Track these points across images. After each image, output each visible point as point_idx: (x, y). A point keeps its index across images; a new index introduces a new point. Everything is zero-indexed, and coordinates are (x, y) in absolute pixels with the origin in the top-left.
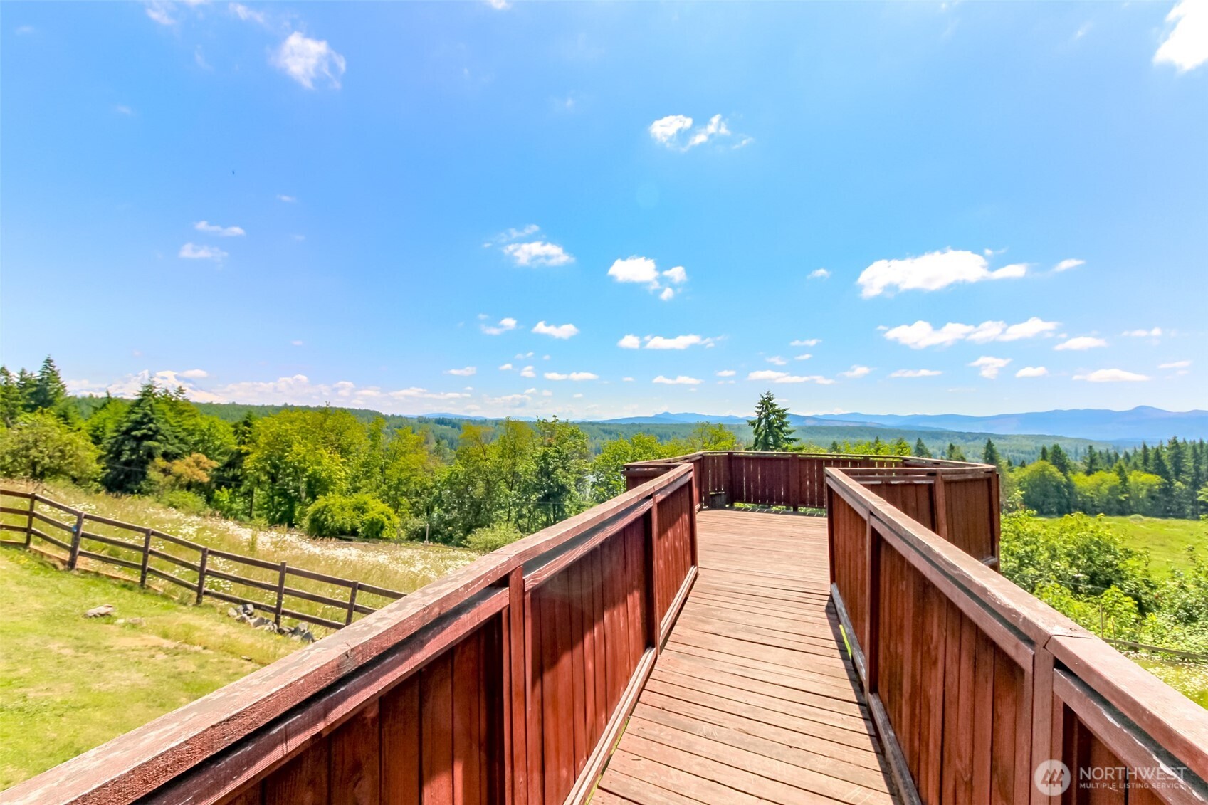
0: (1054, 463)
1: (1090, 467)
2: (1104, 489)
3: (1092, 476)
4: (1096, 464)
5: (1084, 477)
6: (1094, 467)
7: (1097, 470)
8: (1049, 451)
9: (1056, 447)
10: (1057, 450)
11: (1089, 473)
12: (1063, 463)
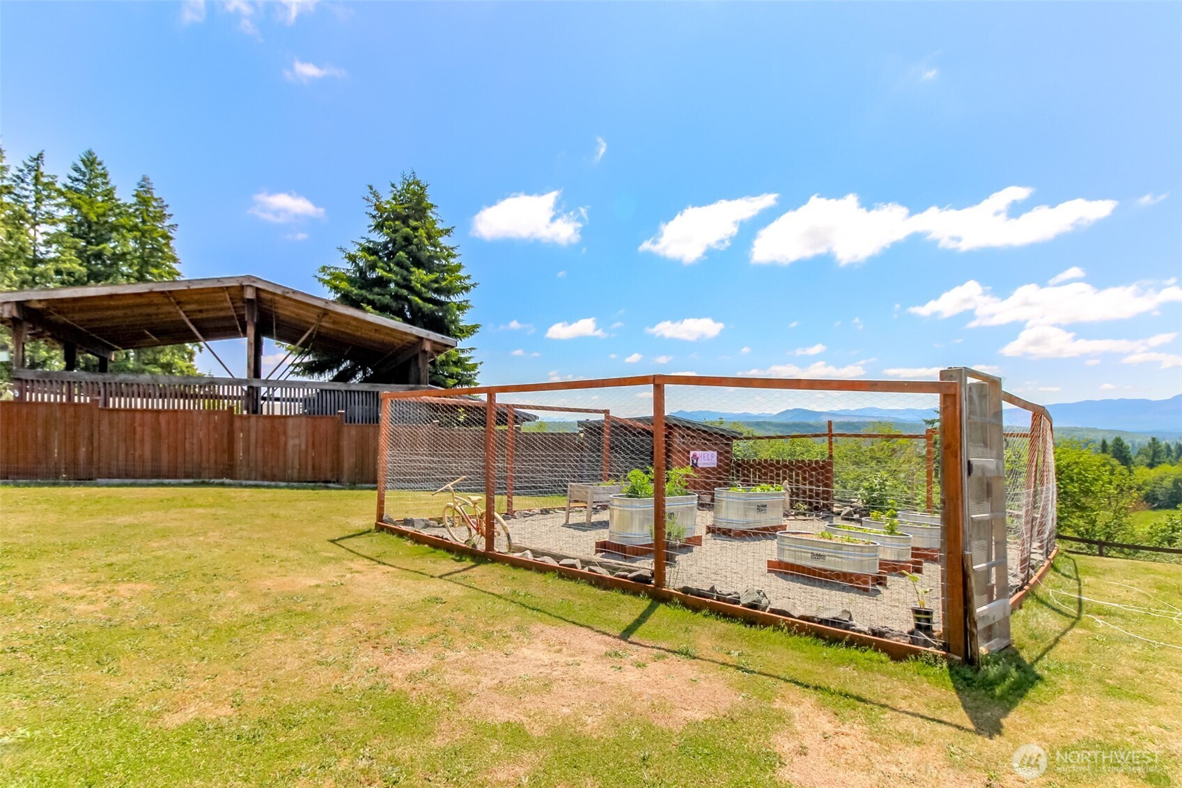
0: (1115, 456)
1: (1153, 460)
2: (1167, 483)
3: (1155, 469)
4: (1159, 457)
5: (1147, 470)
6: (1156, 460)
7: (1160, 463)
8: (1109, 442)
9: (1118, 440)
10: (1119, 444)
11: (1151, 466)
12: (1126, 456)
